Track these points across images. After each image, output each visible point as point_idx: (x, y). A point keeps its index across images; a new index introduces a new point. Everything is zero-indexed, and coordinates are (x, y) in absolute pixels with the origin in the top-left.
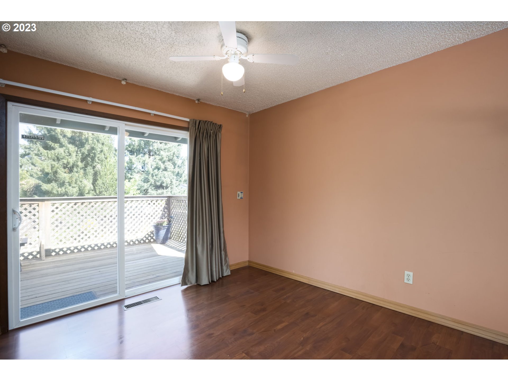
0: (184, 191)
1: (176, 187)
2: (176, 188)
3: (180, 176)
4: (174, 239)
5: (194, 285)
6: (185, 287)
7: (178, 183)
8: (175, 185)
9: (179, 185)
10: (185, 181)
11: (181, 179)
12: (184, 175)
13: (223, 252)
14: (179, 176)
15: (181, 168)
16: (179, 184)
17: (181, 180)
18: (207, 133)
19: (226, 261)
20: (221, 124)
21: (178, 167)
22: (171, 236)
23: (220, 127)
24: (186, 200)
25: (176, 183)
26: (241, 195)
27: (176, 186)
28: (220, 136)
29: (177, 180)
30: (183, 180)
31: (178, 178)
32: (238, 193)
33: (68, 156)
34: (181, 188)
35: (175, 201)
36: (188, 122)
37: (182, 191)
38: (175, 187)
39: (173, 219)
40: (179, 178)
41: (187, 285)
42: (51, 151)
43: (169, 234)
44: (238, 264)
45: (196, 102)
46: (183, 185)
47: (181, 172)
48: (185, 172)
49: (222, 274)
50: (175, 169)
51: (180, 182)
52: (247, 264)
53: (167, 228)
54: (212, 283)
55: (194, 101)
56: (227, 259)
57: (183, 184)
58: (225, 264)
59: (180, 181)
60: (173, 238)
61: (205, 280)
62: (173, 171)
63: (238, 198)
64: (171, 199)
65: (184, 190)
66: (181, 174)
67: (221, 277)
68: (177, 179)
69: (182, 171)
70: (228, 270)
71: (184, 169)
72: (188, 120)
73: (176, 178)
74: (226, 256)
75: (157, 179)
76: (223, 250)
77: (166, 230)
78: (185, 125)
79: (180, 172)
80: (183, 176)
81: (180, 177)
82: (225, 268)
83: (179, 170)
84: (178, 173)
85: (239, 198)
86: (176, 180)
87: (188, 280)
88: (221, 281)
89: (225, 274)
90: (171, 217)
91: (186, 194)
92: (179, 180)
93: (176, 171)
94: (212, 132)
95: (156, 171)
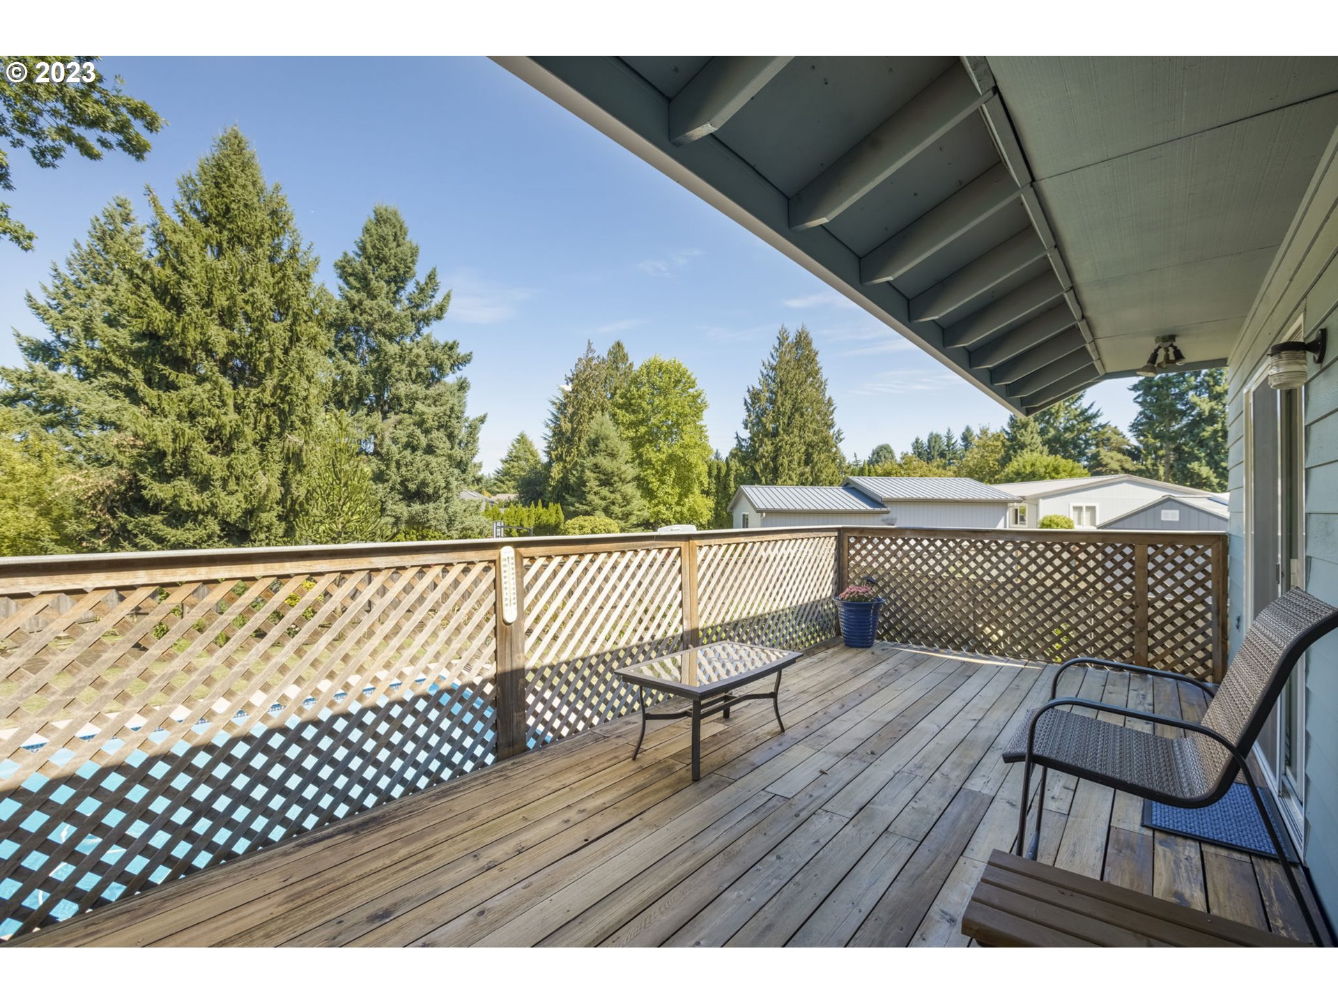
21: (461, 444)
25: (457, 488)
29: (460, 479)
31: (459, 474)
33: (219, 407)
42: (168, 393)
50: (454, 449)
62: (450, 455)
75: (409, 475)
83: (464, 451)
84: (461, 461)
95: (407, 452)
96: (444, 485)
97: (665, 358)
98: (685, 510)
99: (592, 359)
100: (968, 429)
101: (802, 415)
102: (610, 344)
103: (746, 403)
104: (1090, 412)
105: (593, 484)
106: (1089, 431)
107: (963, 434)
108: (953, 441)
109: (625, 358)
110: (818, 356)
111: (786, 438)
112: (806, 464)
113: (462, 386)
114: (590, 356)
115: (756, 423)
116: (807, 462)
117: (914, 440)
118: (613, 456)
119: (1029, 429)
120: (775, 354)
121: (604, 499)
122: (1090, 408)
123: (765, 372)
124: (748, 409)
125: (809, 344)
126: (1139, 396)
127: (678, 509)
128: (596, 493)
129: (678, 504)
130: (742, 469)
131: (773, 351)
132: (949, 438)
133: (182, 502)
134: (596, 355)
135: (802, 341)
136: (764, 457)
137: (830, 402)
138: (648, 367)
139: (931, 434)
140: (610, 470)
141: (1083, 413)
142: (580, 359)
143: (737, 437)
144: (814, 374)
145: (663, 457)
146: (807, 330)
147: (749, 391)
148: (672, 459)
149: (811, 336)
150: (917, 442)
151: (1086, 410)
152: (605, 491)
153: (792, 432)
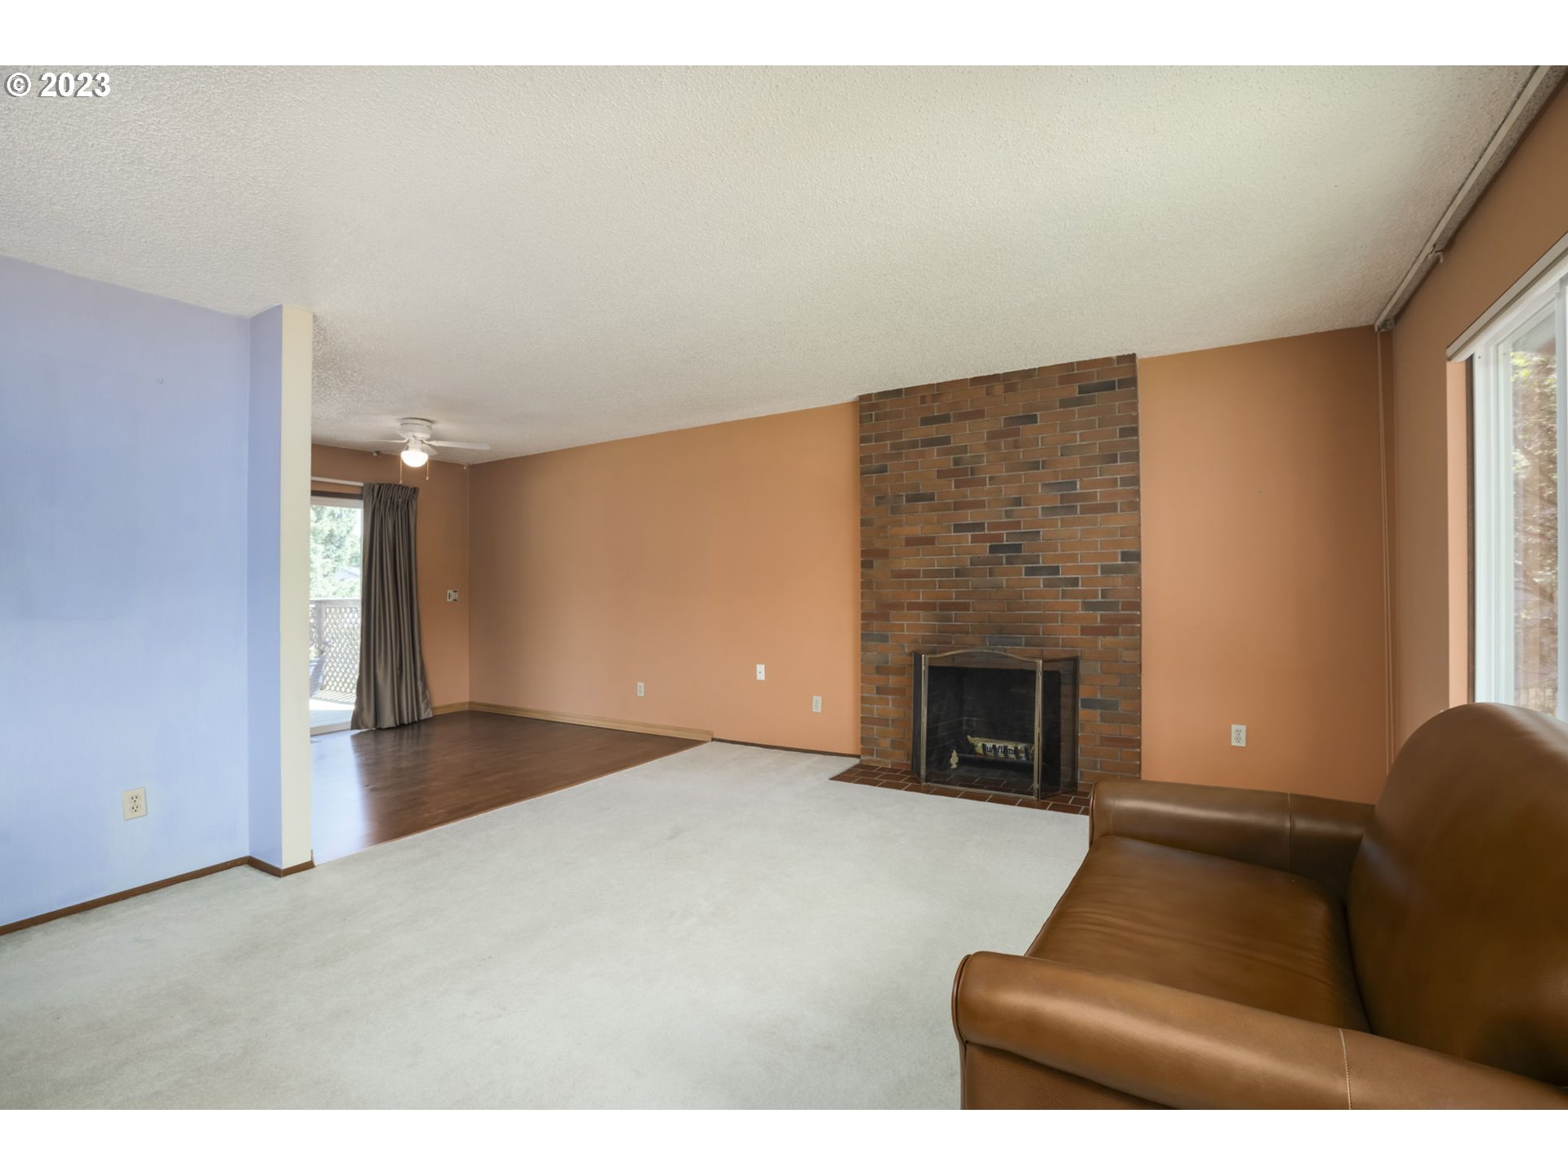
0: (352, 589)
1: (325, 576)
2: (326, 580)
3: (337, 545)
4: (330, 689)
5: (371, 731)
6: (358, 731)
7: (330, 564)
8: (320, 571)
9: (334, 571)
10: (353, 557)
11: (339, 552)
12: (352, 539)
13: (419, 683)
14: (332, 543)
15: (339, 520)
16: (335, 568)
17: (339, 557)
18: (392, 503)
19: (425, 697)
20: (416, 486)
21: (331, 517)
22: (325, 683)
23: (414, 492)
24: (357, 606)
25: (323, 566)
26: (454, 596)
27: (326, 573)
28: (414, 506)
29: (328, 557)
30: (347, 556)
31: (329, 550)
32: (449, 592)
34: (342, 580)
35: (333, 610)
36: (362, 487)
37: (344, 589)
38: (320, 578)
39: (330, 646)
40: (335, 548)
41: (359, 728)
43: (321, 678)
44: (450, 706)
45: (375, 454)
46: (347, 571)
47: (342, 531)
48: (352, 532)
49: (419, 716)
50: (321, 521)
51: (336, 561)
52: (466, 708)
53: (315, 664)
54: (400, 726)
55: (370, 454)
56: (427, 692)
57: (346, 568)
58: (423, 701)
59: (339, 559)
60: (328, 688)
61: (388, 720)
62: (315, 529)
63: (448, 600)
64: (324, 607)
65: (352, 585)
66: (341, 538)
67: (416, 719)
68: (328, 553)
69: (345, 529)
70: (428, 710)
71: (350, 524)
72: (361, 484)
73: (323, 550)
74: (425, 687)
76: (421, 679)
77: (313, 668)
78: (358, 492)
79: (336, 532)
80: (347, 543)
81: (338, 547)
82: (422, 706)
83: (334, 525)
84: (331, 535)
85: (451, 600)
86: (324, 555)
87: (362, 723)
88: (416, 726)
89: (424, 716)
90: (326, 644)
91: (358, 595)
92: (334, 555)
93: (325, 528)
94: (400, 500)
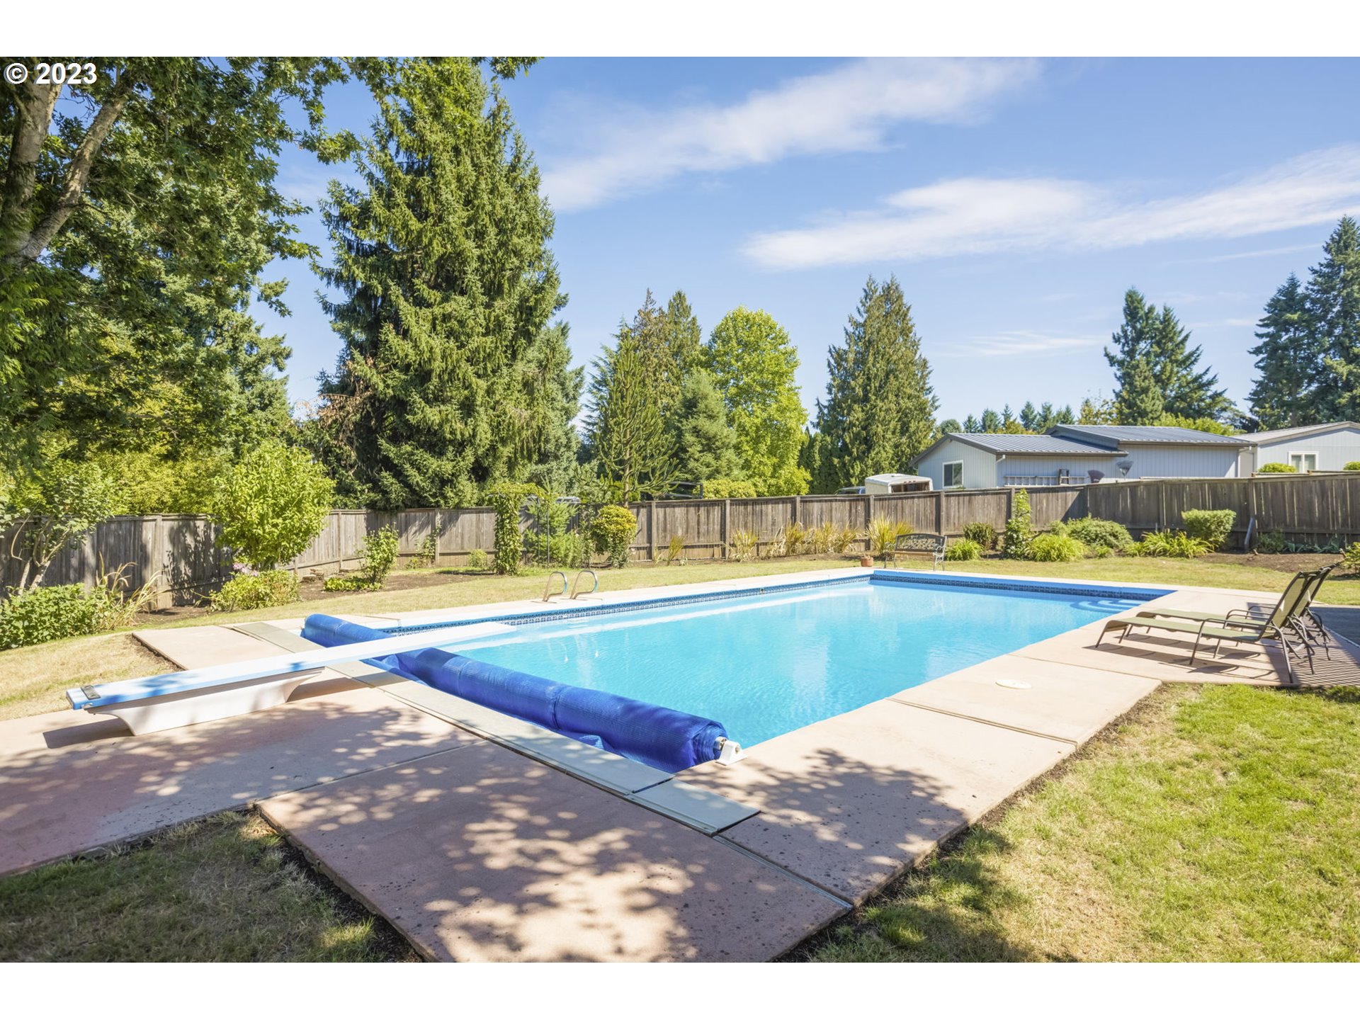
96: (564, 443)
97: (750, 309)
98: (781, 482)
99: (652, 311)
100: (1028, 406)
101: (896, 377)
102: (671, 294)
103: (829, 365)
104: (1205, 379)
105: (695, 450)
106: (1203, 400)
107: (1023, 412)
108: (1011, 420)
109: (687, 311)
110: (911, 311)
111: (881, 404)
112: (902, 433)
113: (564, 331)
114: (650, 307)
115: (842, 386)
116: (904, 430)
117: (966, 419)
118: (711, 417)
119: (1150, 395)
120: (862, 309)
121: (708, 466)
122: (1205, 373)
123: (851, 329)
124: (831, 370)
125: (900, 297)
126: (1262, 360)
127: (773, 481)
128: (697, 460)
129: (773, 476)
130: (828, 439)
131: (860, 305)
132: (1007, 416)
133: (447, 428)
134: (657, 307)
135: (891, 295)
136: (854, 425)
137: (925, 364)
138: (734, 320)
139: (986, 411)
140: (711, 433)
141: (1196, 379)
142: (639, 312)
143: (818, 404)
144: (906, 332)
145: (758, 421)
146: (897, 281)
147: (830, 351)
148: (768, 424)
149: (902, 288)
150: (969, 420)
151: (1200, 376)
152: (709, 458)
153: (887, 397)
